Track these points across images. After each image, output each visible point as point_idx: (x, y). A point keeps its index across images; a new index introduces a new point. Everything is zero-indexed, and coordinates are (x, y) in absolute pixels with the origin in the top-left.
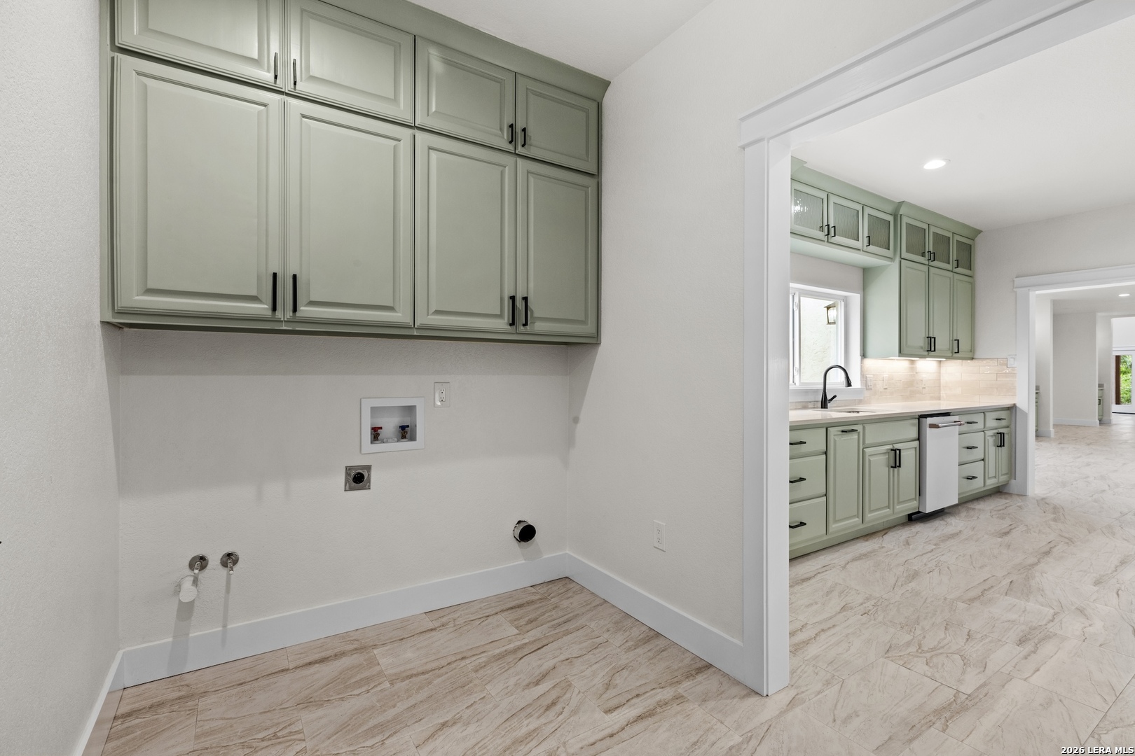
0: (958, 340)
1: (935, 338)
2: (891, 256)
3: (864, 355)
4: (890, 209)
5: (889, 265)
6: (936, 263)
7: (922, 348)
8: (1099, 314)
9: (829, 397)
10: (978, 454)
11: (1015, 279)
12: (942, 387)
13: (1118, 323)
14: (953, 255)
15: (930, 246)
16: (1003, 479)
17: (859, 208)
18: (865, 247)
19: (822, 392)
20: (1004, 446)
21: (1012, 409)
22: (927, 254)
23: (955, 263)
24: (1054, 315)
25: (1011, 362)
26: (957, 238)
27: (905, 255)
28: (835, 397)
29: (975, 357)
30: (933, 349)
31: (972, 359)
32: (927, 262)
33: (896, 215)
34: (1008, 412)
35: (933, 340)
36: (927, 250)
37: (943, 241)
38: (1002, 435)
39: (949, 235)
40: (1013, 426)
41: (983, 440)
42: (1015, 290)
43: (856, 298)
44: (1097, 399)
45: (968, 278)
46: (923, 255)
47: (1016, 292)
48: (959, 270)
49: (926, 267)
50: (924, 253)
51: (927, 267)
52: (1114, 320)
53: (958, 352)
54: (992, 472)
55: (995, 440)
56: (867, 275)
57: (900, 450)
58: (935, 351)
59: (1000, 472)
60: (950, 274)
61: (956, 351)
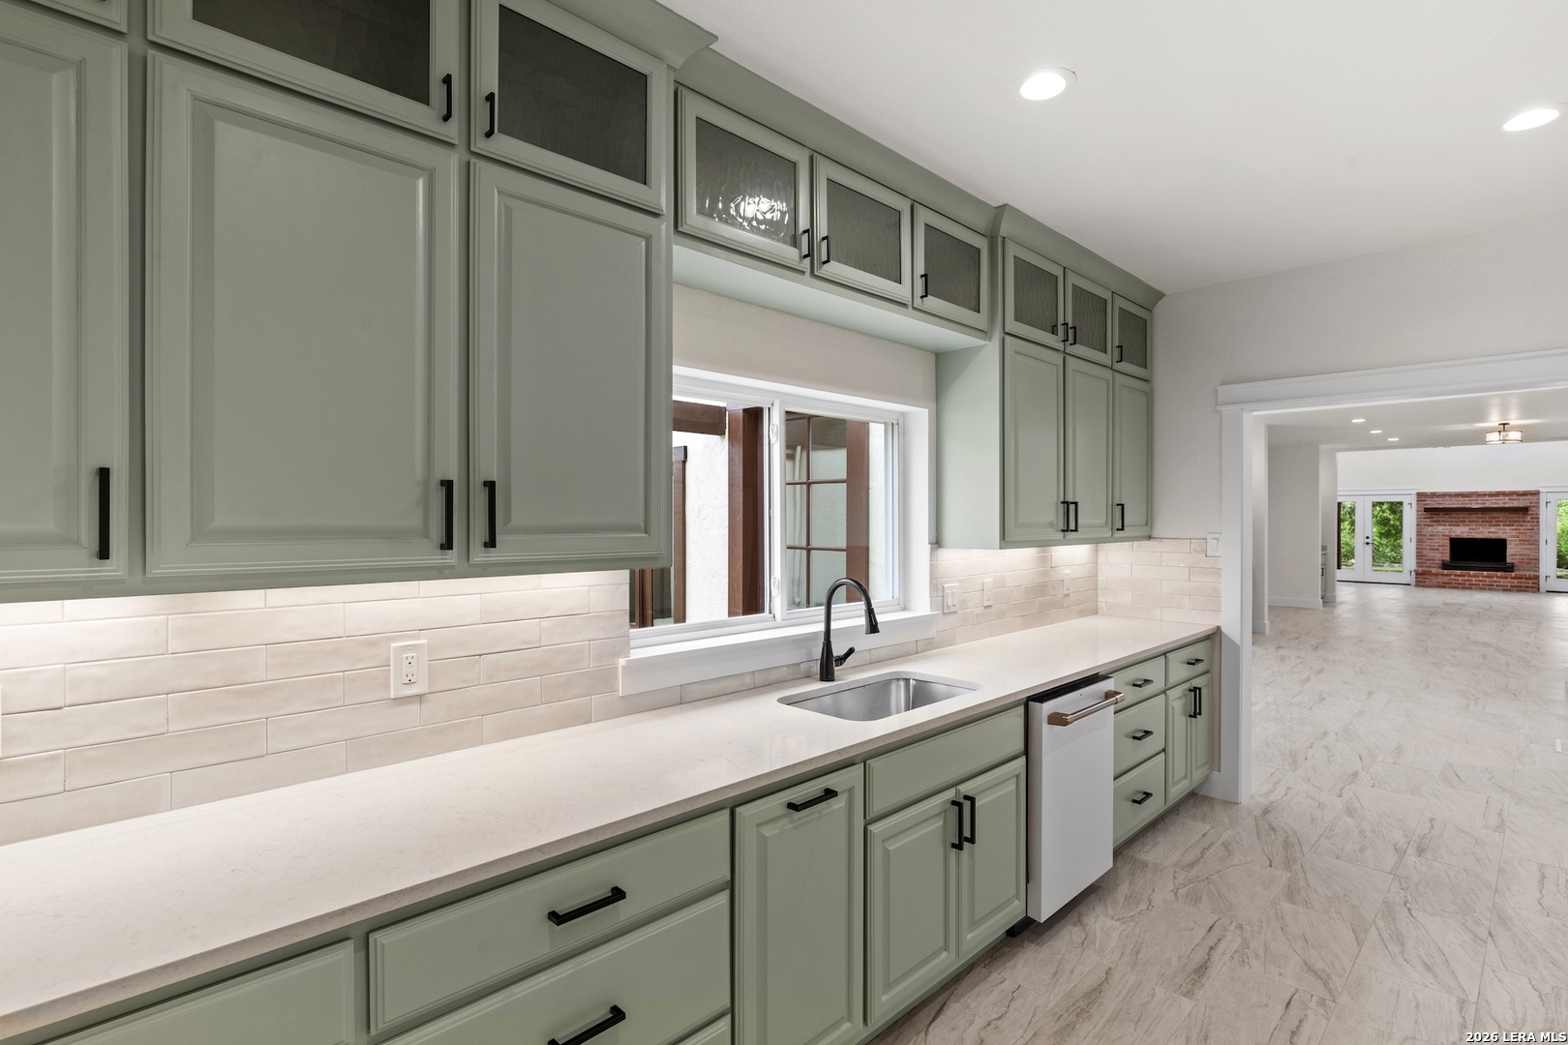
0: (1122, 505)
1: (1076, 504)
2: (984, 327)
3: (937, 542)
4: (981, 222)
5: (979, 348)
6: (1079, 349)
7: (1051, 525)
8: (1323, 447)
9: (838, 650)
10: (1153, 744)
11: (1220, 388)
12: (1099, 590)
13: (1343, 458)
14: (1114, 337)
15: (1066, 313)
16: (1198, 776)
17: (904, 206)
18: (918, 301)
19: (821, 640)
20: (1200, 714)
21: (1214, 637)
22: (1061, 329)
23: (1117, 351)
24: (1269, 447)
25: (1212, 543)
26: (1120, 303)
27: (1012, 325)
28: (851, 651)
29: (1154, 535)
30: (1072, 526)
31: (1150, 538)
32: (1060, 346)
33: (992, 237)
34: (1207, 643)
35: (1072, 507)
36: (1061, 320)
37: (1091, 305)
38: (1195, 690)
39: (1107, 295)
40: (1215, 670)
41: (1165, 712)
42: (1219, 408)
43: (920, 417)
44: (1320, 567)
45: (1143, 383)
46: (1054, 330)
47: (1220, 413)
48: (1124, 366)
49: (1058, 358)
50: (1056, 326)
51: (1061, 356)
52: (1340, 456)
53: (1123, 529)
54: (1179, 768)
55: (1185, 705)
56: (943, 366)
57: (972, 800)
58: (1076, 530)
59: (1194, 763)
60: (1107, 374)
61: (1119, 524)
